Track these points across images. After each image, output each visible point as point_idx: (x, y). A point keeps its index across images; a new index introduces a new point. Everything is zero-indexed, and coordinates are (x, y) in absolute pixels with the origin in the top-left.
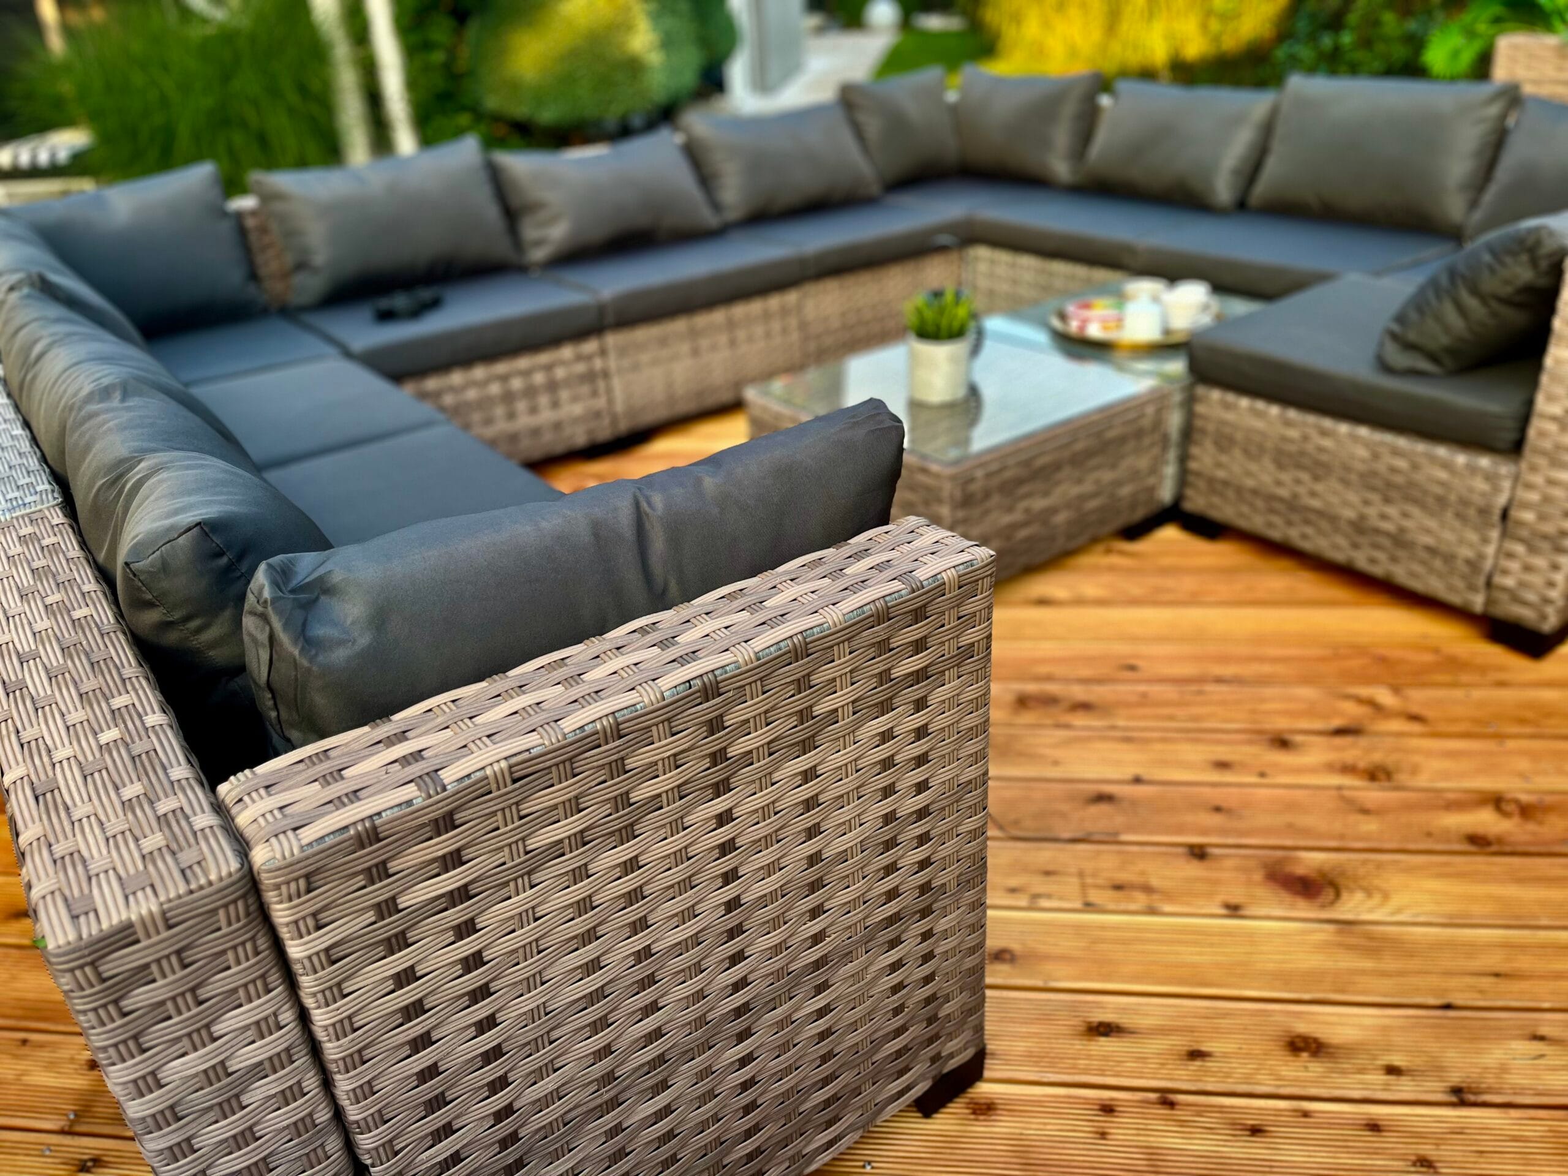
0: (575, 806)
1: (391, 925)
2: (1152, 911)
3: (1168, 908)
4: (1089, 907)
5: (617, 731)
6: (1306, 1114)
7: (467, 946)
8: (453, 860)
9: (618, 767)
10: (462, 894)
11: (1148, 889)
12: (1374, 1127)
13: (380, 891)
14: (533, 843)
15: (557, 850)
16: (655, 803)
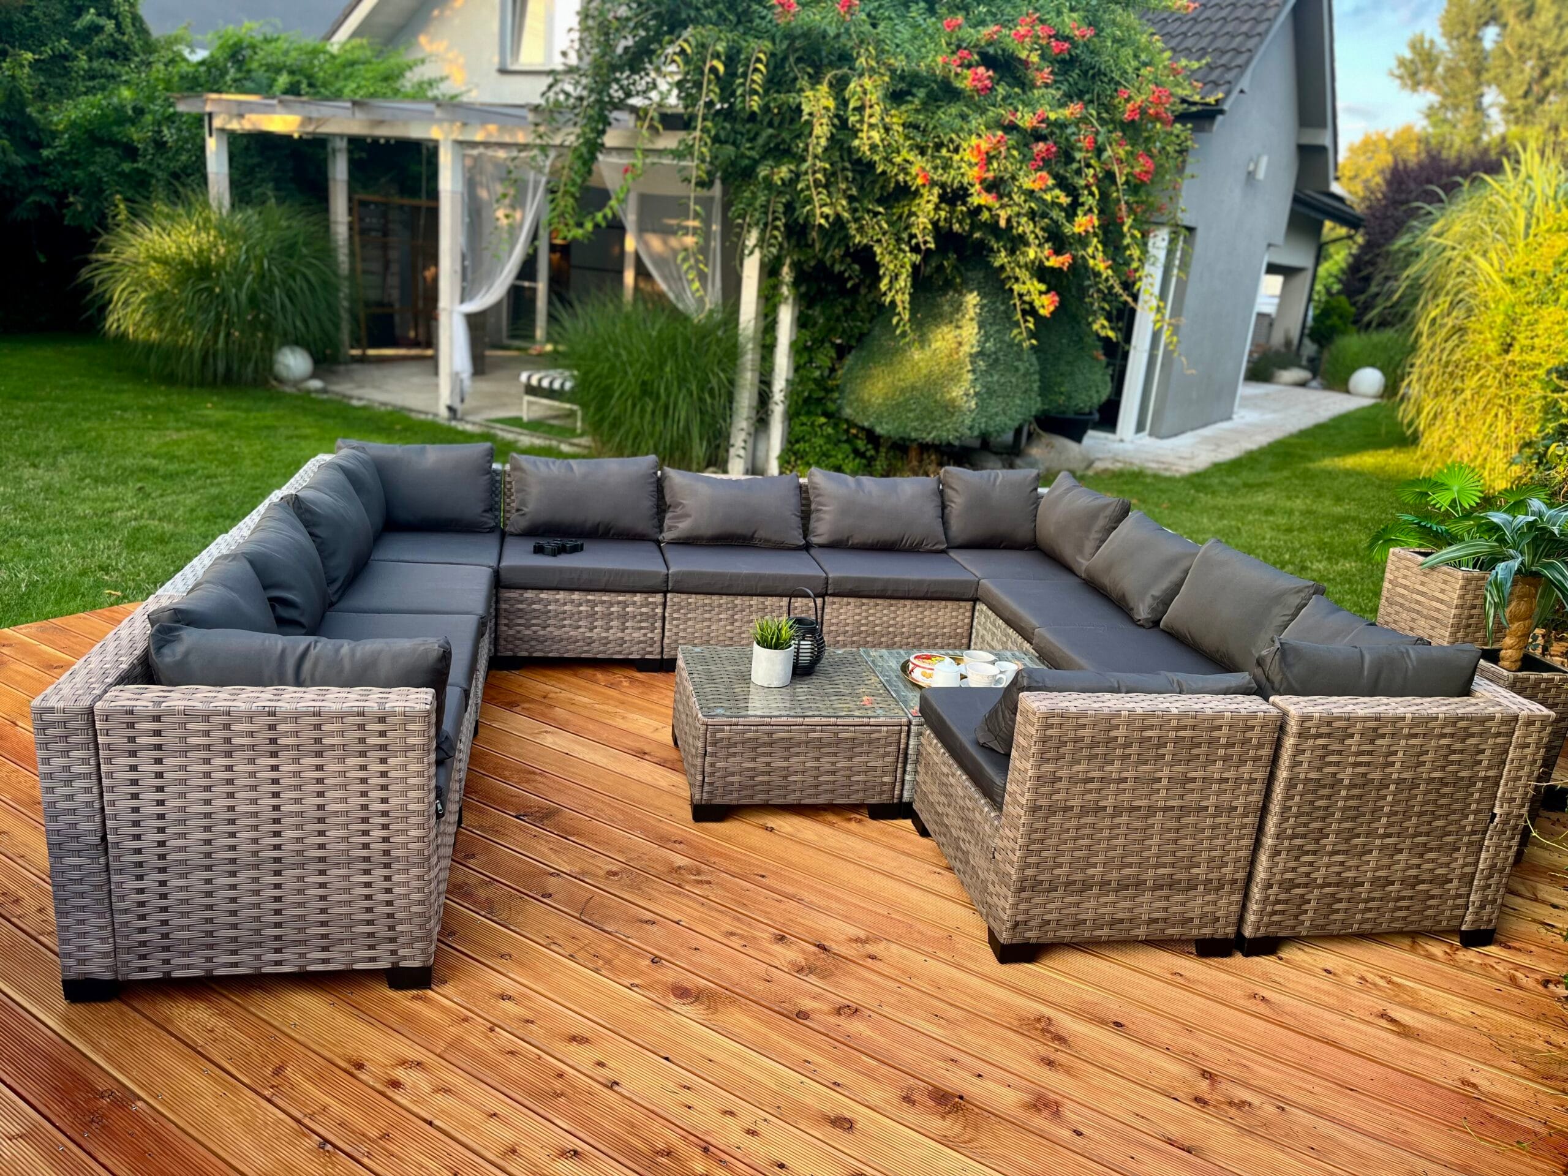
0: (207, 733)
1: (131, 746)
2: (596, 971)
3: (604, 972)
4: (571, 957)
5: (228, 713)
6: (540, 1058)
7: (158, 768)
8: (157, 733)
9: (227, 727)
10: (158, 747)
11: (608, 962)
12: (561, 1075)
13: (130, 733)
14: (189, 741)
15: (198, 748)
16: (242, 748)
